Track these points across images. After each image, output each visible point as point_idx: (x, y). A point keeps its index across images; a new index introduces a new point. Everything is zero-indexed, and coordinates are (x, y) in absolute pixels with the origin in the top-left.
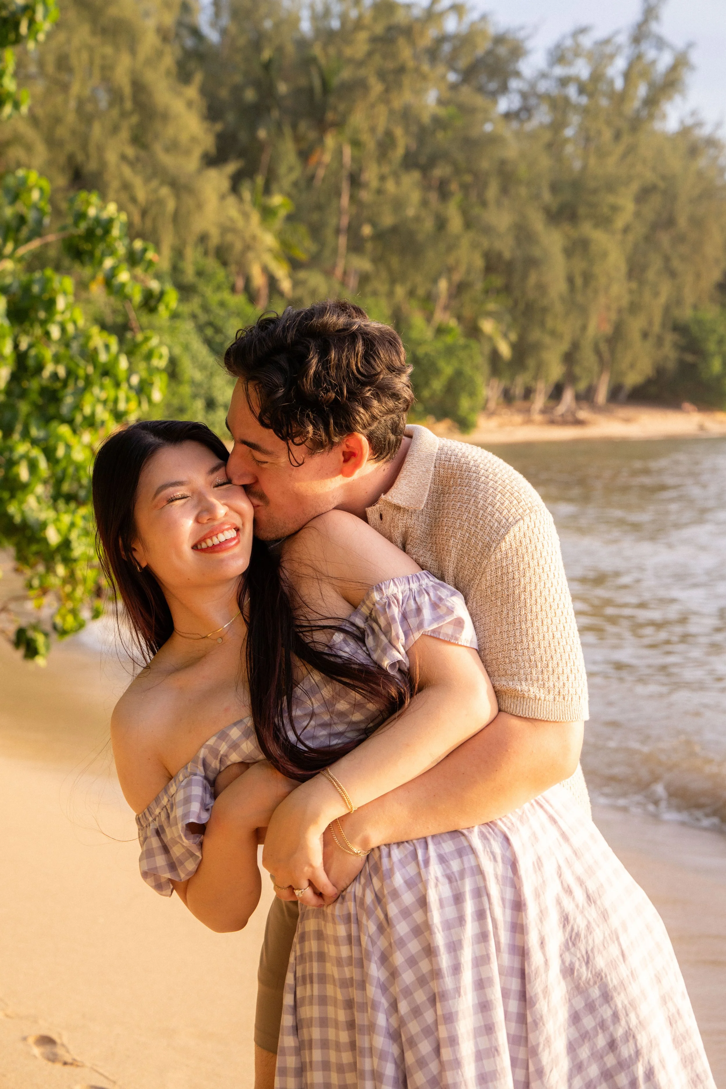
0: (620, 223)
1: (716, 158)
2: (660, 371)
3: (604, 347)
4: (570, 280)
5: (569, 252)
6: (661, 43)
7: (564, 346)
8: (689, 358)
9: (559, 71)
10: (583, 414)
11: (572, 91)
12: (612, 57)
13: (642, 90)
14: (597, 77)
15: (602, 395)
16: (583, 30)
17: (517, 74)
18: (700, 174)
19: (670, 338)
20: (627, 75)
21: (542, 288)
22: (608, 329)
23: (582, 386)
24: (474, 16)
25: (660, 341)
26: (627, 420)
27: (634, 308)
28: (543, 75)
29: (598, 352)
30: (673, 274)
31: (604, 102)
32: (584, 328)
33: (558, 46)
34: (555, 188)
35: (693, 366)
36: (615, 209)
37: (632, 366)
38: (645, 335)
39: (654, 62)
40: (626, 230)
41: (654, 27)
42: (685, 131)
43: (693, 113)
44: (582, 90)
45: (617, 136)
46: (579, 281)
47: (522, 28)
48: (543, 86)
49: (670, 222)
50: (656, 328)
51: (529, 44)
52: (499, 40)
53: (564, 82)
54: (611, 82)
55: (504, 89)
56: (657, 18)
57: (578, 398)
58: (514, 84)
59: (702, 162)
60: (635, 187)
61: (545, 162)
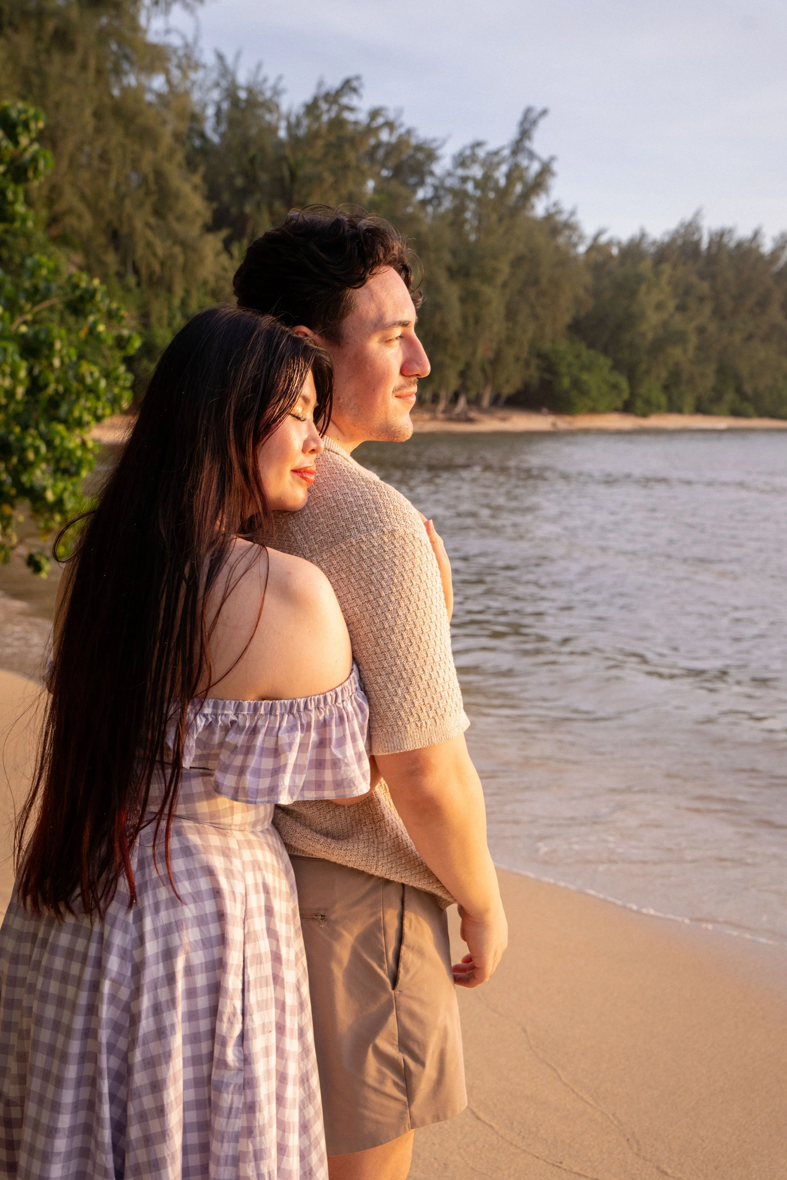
0: (500, 280)
1: (570, 237)
2: (526, 386)
3: (488, 368)
4: (465, 319)
5: (463, 300)
6: (532, 156)
7: (460, 367)
8: (547, 376)
9: (460, 172)
10: (473, 414)
11: (470, 187)
12: (499, 164)
13: (519, 188)
14: (487, 177)
15: (486, 401)
16: (478, 144)
17: (432, 173)
18: (557, 248)
19: (534, 362)
20: (509, 176)
21: (444, 324)
22: (491, 355)
23: (473, 394)
24: (402, 130)
25: (527, 365)
26: (503, 420)
27: (510, 340)
28: (449, 174)
29: (483, 371)
30: (536, 317)
31: (492, 195)
32: (474, 353)
33: (461, 154)
34: (454, 253)
35: (550, 382)
36: (495, 270)
37: (507, 381)
38: (517, 359)
39: (527, 168)
40: (505, 285)
41: (527, 144)
42: (549, 217)
43: (555, 204)
44: (477, 185)
45: (500, 219)
46: (471, 320)
47: (434, 140)
48: (449, 182)
49: (536, 282)
50: (525, 355)
51: (440, 152)
52: (419, 148)
53: (464, 180)
54: (497, 182)
55: (421, 183)
56: (529, 138)
57: (469, 402)
58: (429, 180)
59: (561, 240)
60: (511, 255)
61: (448, 236)
